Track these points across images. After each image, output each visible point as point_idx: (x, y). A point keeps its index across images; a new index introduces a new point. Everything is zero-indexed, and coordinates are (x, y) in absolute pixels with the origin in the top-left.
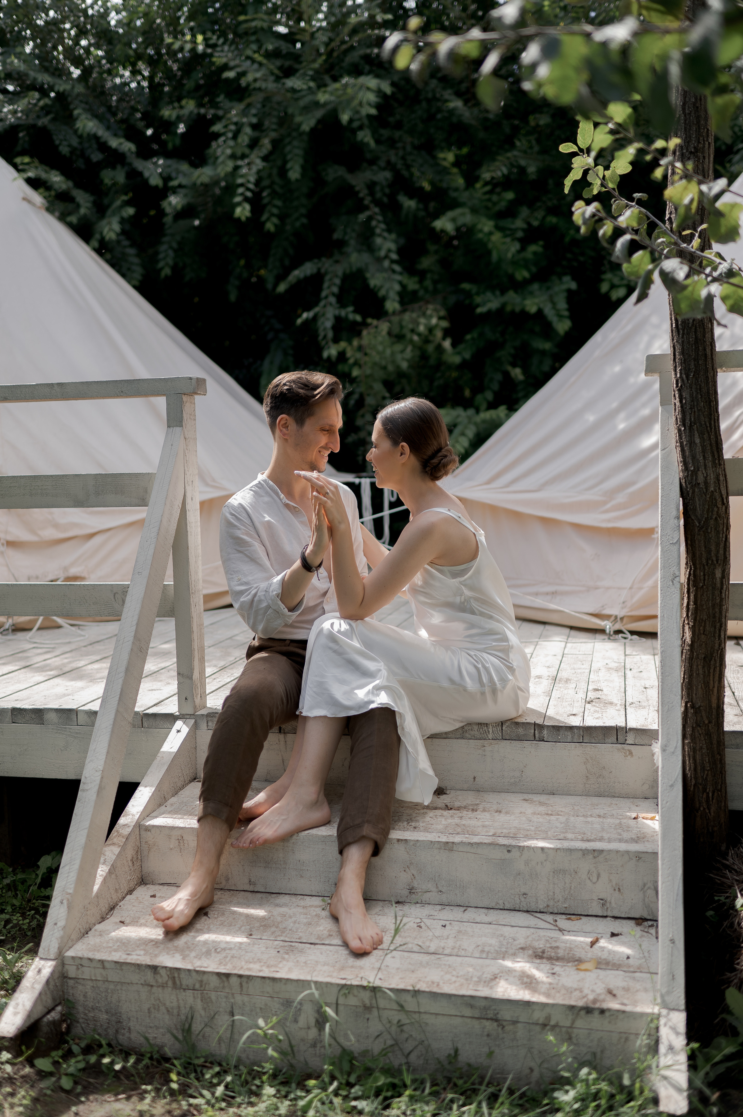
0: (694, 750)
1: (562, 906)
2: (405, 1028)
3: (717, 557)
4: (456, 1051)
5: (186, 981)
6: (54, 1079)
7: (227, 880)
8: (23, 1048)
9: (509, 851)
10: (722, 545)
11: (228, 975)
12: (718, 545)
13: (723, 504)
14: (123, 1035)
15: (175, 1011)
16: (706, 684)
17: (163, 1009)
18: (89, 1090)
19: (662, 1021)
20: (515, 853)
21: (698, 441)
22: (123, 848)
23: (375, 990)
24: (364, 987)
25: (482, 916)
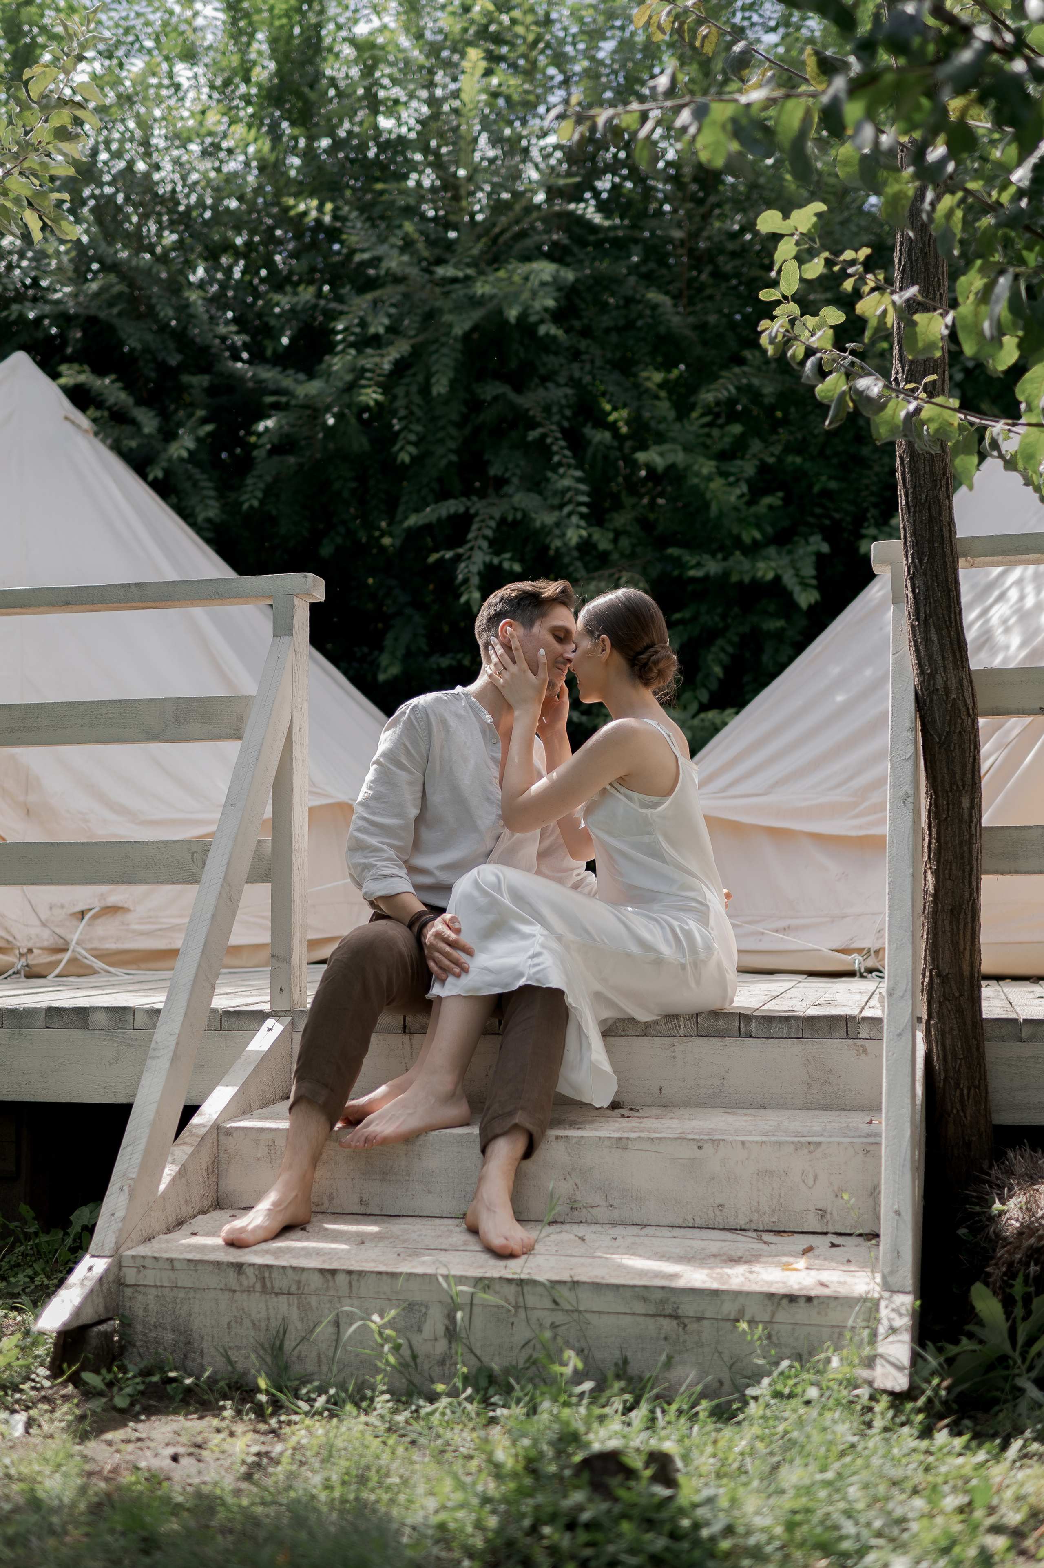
0: (942, 1033)
1: (768, 1221)
2: (560, 1330)
3: (963, 781)
4: (625, 1361)
5: (280, 1282)
6: (104, 1400)
7: (331, 1199)
8: (65, 1366)
9: (700, 1148)
10: (969, 767)
11: (333, 1272)
12: (964, 766)
13: (969, 715)
14: (194, 1360)
15: (263, 1325)
16: (955, 945)
17: (247, 1322)
18: (149, 1410)
19: (883, 1305)
20: (708, 1149)
21: (934, 637)
22: (197, 1148)
23: (521, 1283)
24: (510, 1281)
25: (666, 1232)
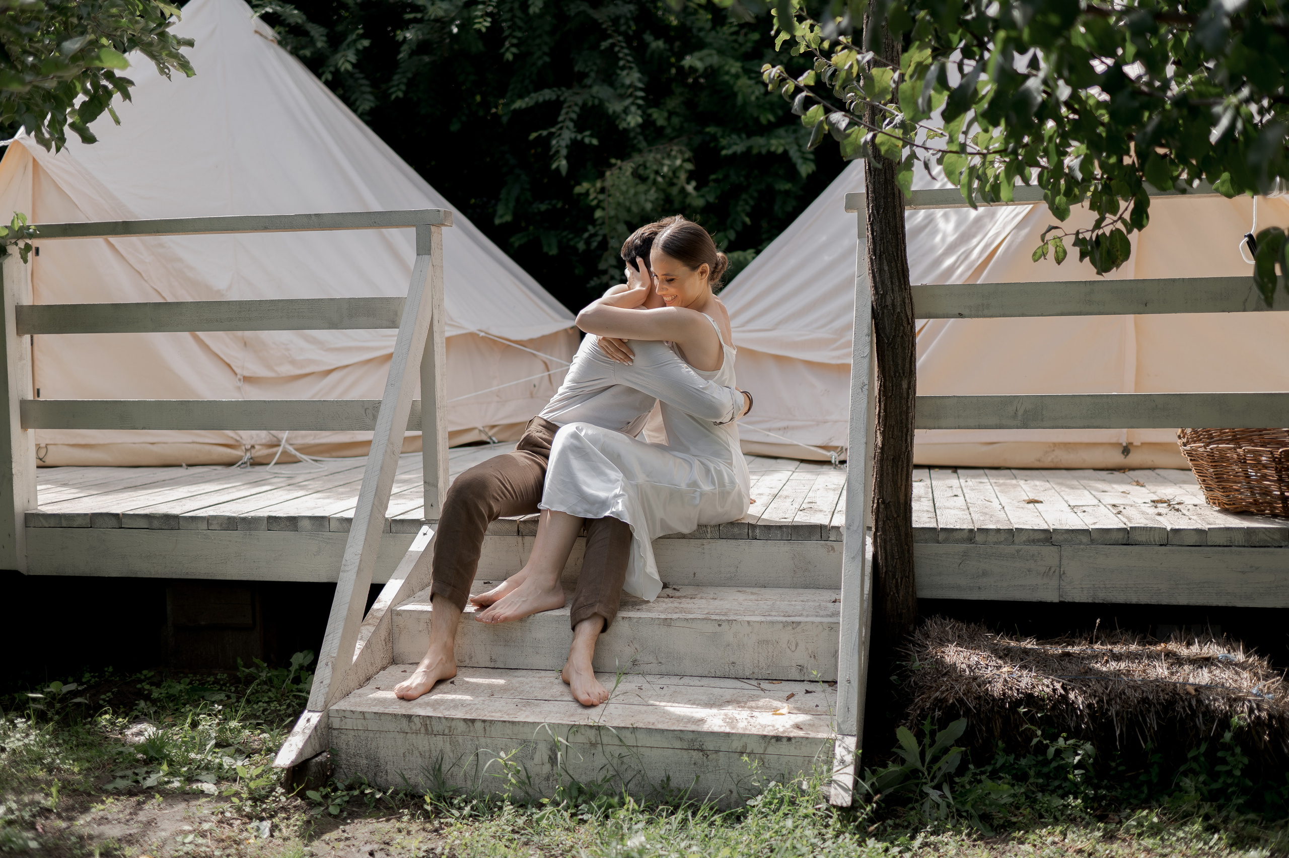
0: (885, 541)
1: (765, 673)
2: (625, 760)
3: (904, 371)
4: (668, 778)
5: (437, 727)
6: (322, 808)
7: (471, 658)
8: (295, 785)
9: (720, 625)
10: (908, 360)
11: (473, 721)
12: (904, 359)
13: (909, 323)
14: (381, 777)
15: (427, 754)
16: (895, 482)
17: (416, 753)
18: (353, 816)
19: (837, 743)
20: (725, 626)
21: (886, 268)
22: (378, 627)
23: (599, 728)
24: (591, 727)
25: (696, 681)
